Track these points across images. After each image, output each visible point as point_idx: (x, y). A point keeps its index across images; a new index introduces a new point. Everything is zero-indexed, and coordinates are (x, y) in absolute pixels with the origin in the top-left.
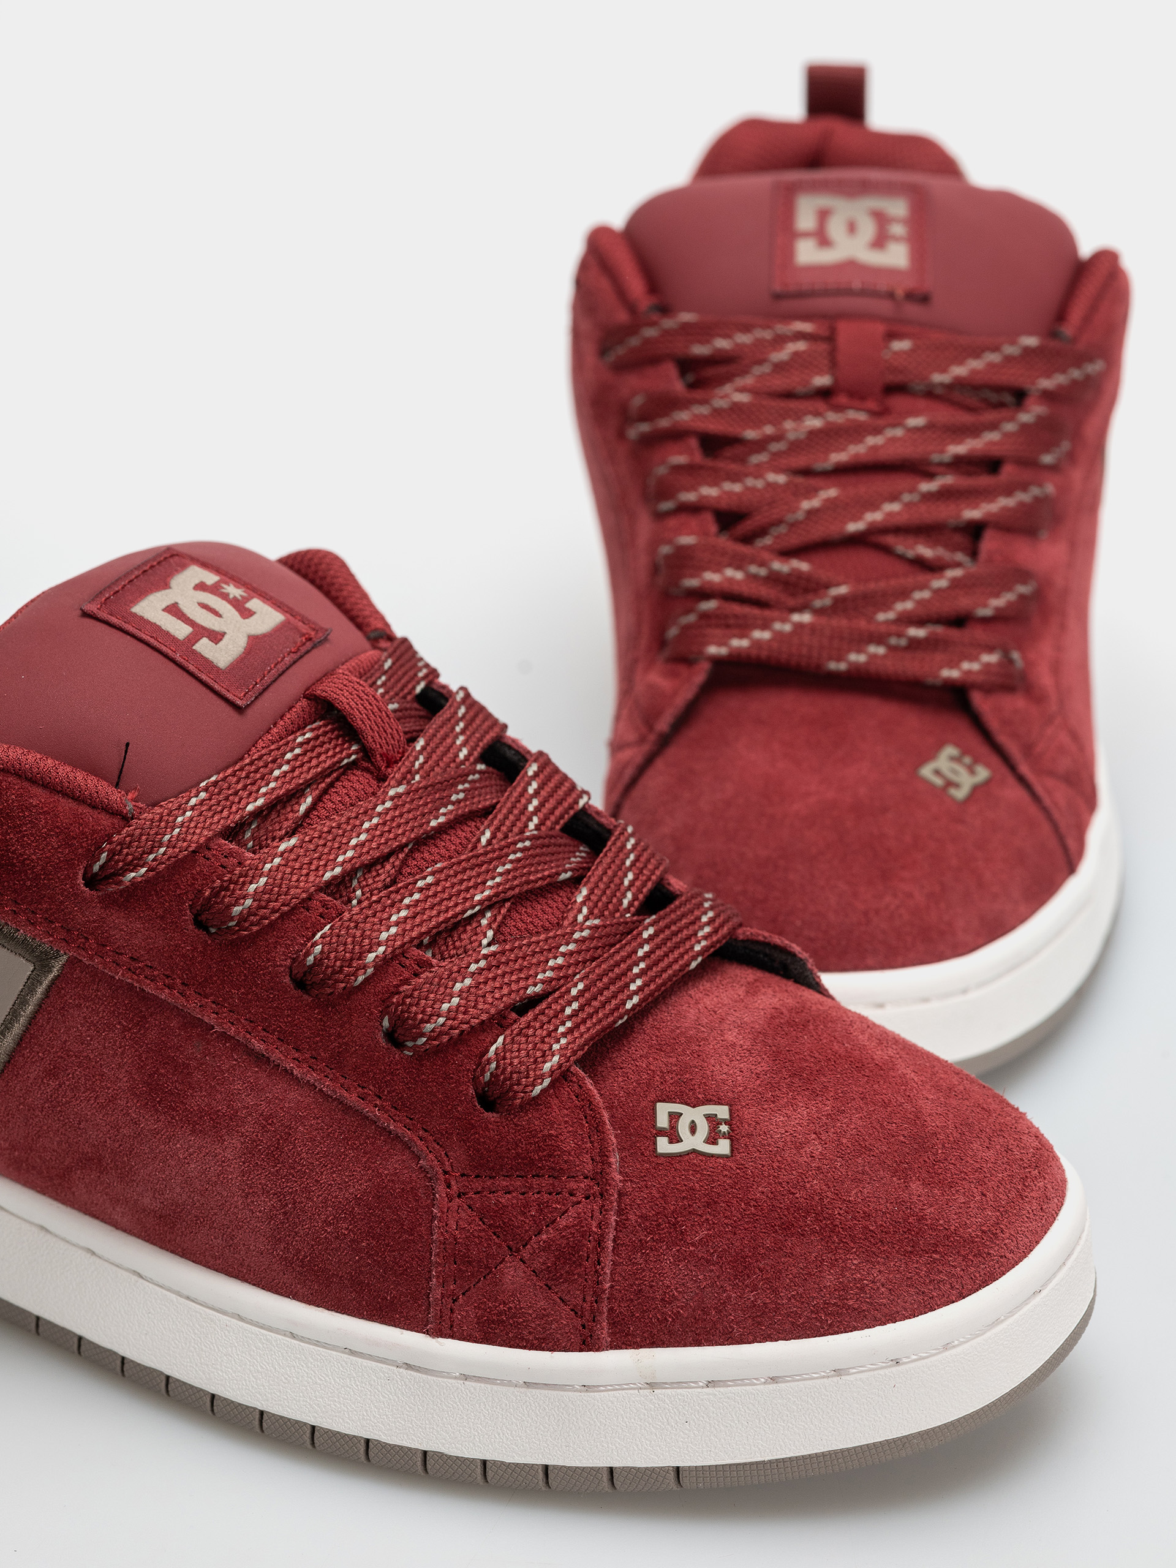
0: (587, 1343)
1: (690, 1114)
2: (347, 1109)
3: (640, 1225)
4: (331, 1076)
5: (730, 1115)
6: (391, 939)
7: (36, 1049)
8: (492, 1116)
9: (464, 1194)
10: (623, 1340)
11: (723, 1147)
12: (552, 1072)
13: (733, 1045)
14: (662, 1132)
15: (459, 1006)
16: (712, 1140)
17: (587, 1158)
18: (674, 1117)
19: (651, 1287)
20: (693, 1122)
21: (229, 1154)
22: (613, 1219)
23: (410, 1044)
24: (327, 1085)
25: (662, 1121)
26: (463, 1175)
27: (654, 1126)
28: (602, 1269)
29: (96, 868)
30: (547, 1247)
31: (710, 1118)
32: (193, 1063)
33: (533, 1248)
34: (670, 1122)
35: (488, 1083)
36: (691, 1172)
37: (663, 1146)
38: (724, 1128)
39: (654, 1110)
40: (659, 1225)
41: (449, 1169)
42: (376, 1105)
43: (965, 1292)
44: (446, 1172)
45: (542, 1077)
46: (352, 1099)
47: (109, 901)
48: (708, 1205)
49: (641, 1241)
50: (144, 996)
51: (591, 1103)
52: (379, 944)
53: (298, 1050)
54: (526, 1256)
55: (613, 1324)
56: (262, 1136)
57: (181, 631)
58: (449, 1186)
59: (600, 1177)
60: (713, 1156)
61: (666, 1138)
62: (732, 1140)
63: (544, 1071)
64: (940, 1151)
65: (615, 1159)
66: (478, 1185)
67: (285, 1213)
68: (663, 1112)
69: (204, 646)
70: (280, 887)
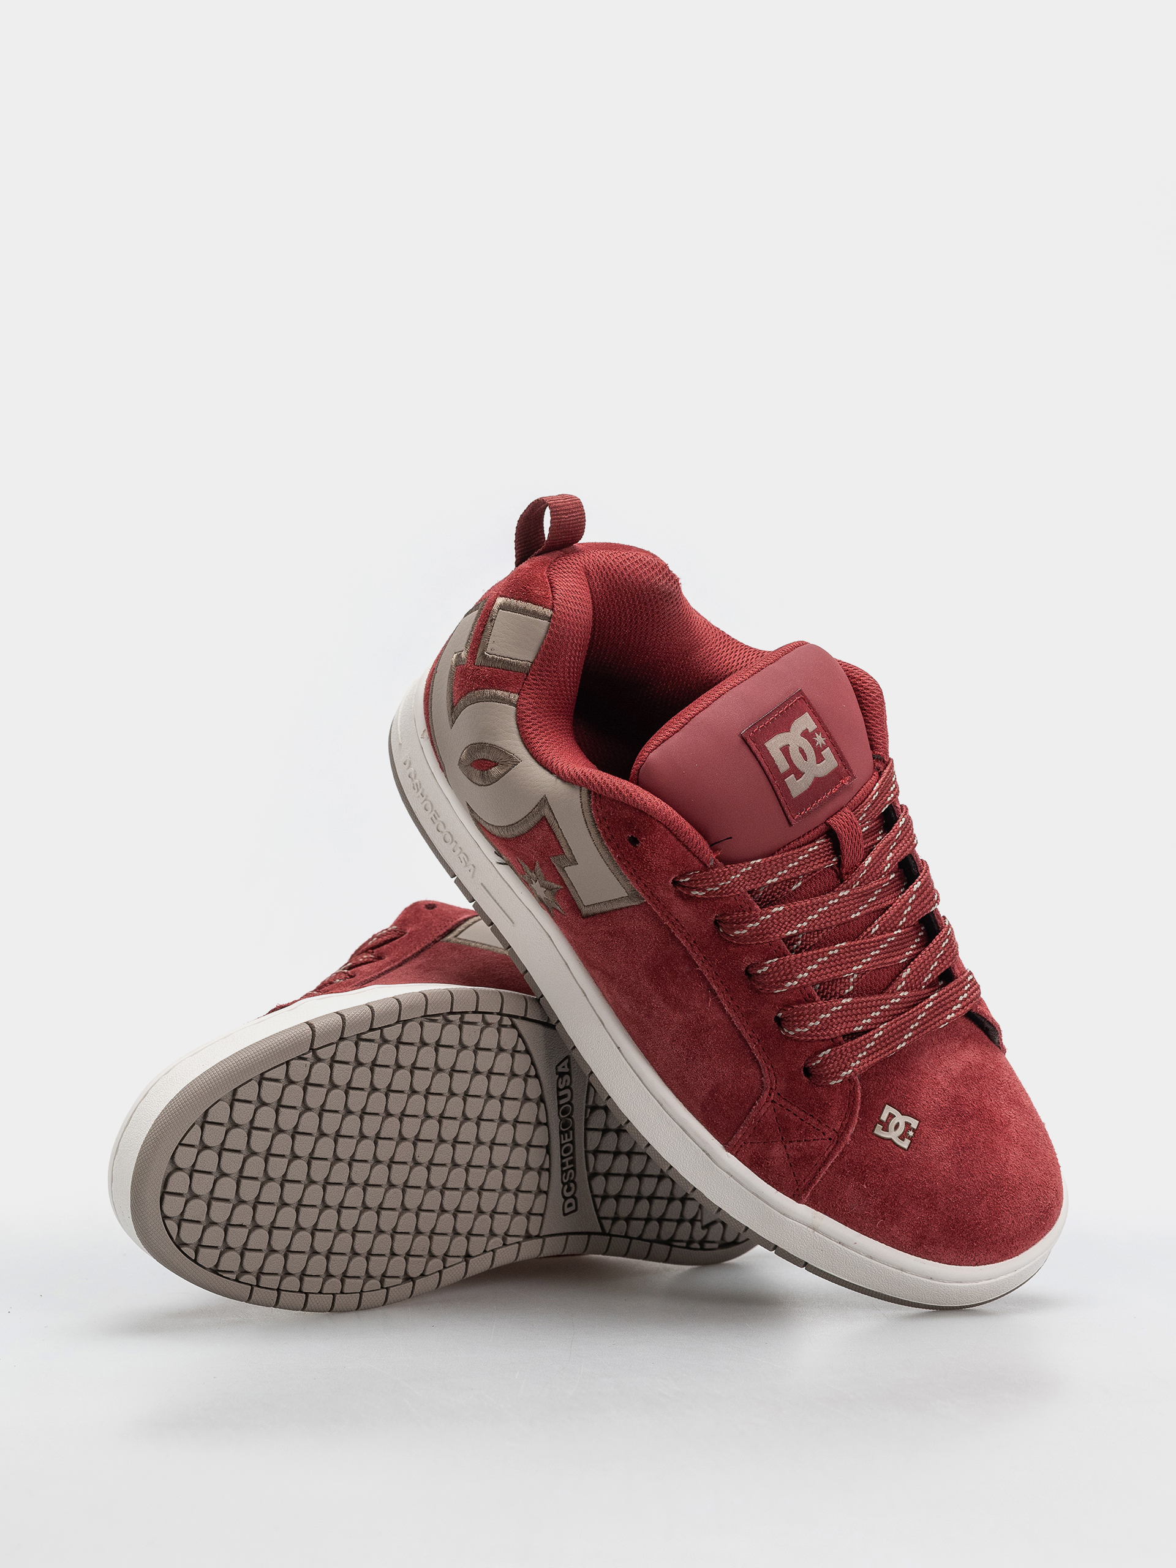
0: (797, 1197)
1: (900, 1119)
2: (741, 1036)
3: (847, 1163)
4: (741, 1019)
5: (917, 1127)
6: (803, 979)
7: (610, 921)
8: (804, 1078)
9: (775, 1102)
10: (813, 1204)
11: (905, 1144)
12: (845, 1077)
13: (938, 1083)
14: (881, 1122)
15: (818, 1026)
16: (902, 1137)
17: (839, 1123)
18: (891, 1116)
19: (838, 1192)
20: (898, 1123)
21: (675, 1020)
22: (837, 1155)
23: (786, 1031)
24: (737, 1023)
25: (884, 1117)
26: (779, 1094)
27: (880, 1117)
28: (820, 1174)
29: (682, 880)
30: (800, 1150)
31: (907, 1124)
32: (680, 974)
33: (793, 1146)
34: (888, 1118)
35: (813, 1067)
36: (884, 1150)
37: (879, 1131)
38: (911, 1133)
39: (884, 1108)
40: (856, 1168)
41: (774, 1087)
42: (755, 1044)
43: (978, 1264)
44: (771, 1089)
45: (839, 1078)
46: (746, 1036)
47: (680, 895)
48: (884, 1171)
49: (844, 1170)
50: (673, 935)
51: (854, 1099)
52: (796, 980)
53: (732, 999)
54: (788, 1147)
55: (811, 1196)
56: (695, 1023)
57: (783, 766)
58: (770, 1095)
59: (840, 1135)
60: (898, 1146)
61: (882, 1127)
62: (911, 1141)
63: (841, 1075)
64: (1005, 1191)
65: (851, 1131)
66: (783, 1103)
67: (687, 1059)
68: (888, 1110)
69: (790, 780)
70: (763, 931)
